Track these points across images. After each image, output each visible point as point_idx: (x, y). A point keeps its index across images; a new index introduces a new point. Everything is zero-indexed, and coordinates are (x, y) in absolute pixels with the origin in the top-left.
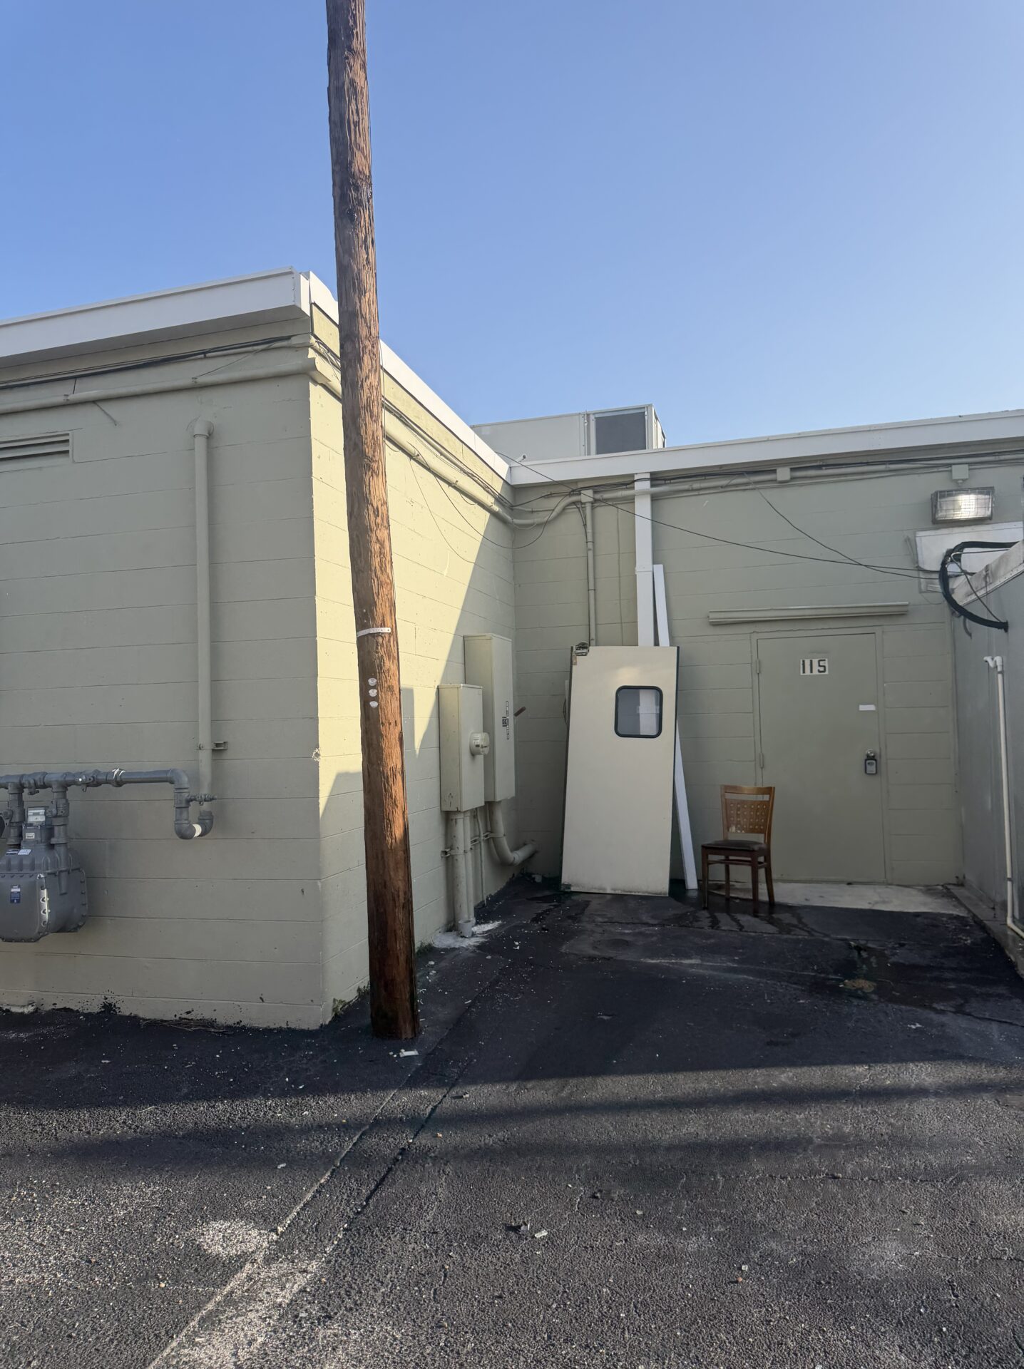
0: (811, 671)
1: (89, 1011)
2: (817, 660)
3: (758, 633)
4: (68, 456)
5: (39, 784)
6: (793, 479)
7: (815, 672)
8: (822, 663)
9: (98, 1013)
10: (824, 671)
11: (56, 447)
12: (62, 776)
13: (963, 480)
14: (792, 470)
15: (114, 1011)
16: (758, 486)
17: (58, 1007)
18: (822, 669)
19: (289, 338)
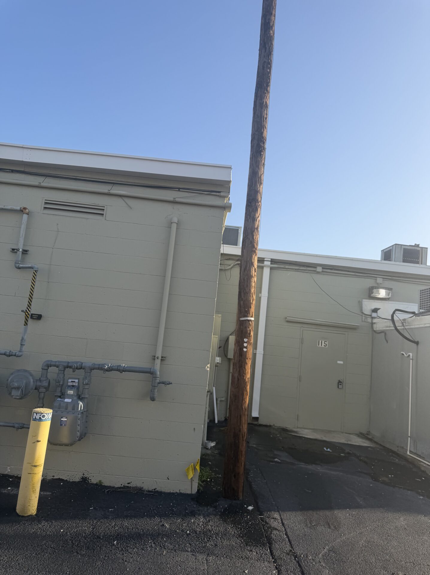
0: (321, 345)
1: (74, 480)
2: (324, 341)
3: (303, 327)
4: (103, 216)
5: (79, 367)
6: (322, 271)
7: (323, 346)
8: (325, 343)
9: (79, 482)
10: (326, 346)
11: (99, 211)
12: (92, 365)
13: (380, 283)
14: (323, 268)
15: (88, 481)
16: (309, 272)
17: (55, 478)
18: (325, 345)
19: (220, 192)
